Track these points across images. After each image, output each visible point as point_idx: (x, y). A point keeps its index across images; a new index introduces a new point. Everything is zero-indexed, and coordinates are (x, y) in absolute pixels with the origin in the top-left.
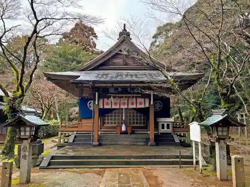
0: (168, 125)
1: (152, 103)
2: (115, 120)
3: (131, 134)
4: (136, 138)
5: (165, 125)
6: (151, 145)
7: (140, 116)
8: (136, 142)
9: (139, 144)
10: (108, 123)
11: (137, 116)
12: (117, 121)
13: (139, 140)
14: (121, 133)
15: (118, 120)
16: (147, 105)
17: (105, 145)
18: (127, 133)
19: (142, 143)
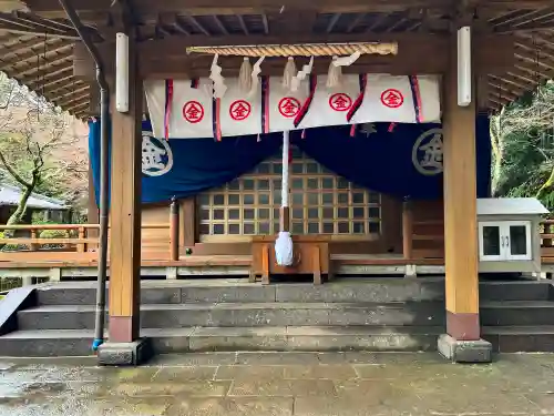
0: (518, 235)
1: (464, 95)
2: (249, 214)
3: (325, 279)
4: (356, 305)
5: (505, 233)
6: (464, 359)
7: (357, 199)
8: (361, 327)
9: (382, 341)
10: (219, 229)
11: (342, 198)
12: (256, 221)
13: (375, 318)
14: (276, 278)
15: (264, 214)
16: (431, 112)
17: (185, 351)
18: (308, 278)
19: (400, 341)
